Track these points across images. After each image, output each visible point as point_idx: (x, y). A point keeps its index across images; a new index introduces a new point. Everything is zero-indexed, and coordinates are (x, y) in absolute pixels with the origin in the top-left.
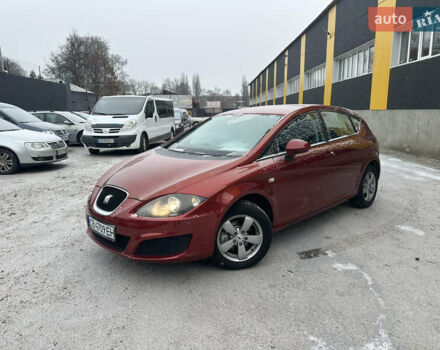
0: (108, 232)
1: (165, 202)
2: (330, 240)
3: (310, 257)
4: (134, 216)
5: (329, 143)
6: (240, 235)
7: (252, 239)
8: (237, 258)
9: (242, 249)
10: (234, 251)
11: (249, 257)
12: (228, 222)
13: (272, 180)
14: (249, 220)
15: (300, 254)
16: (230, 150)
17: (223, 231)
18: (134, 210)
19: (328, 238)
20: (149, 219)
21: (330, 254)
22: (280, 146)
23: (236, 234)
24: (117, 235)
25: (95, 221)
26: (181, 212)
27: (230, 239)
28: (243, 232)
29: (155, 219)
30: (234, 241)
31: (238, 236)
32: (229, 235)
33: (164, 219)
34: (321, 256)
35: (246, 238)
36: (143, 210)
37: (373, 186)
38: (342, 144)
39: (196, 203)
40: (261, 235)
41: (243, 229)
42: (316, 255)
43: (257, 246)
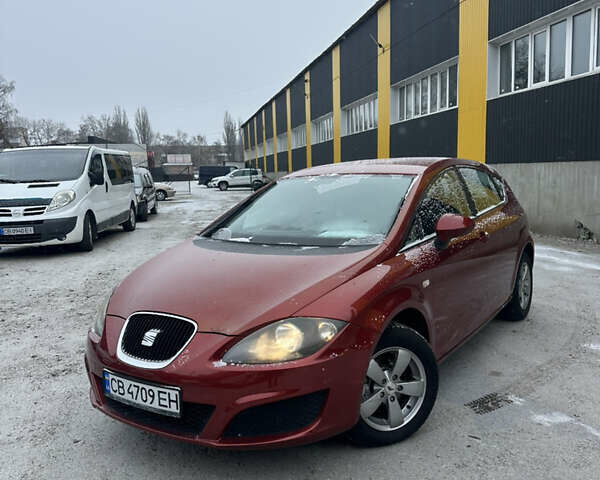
0: (167, 401)
3: (490, 409)
4: (220, 364)
6: (390, 384)
7: (409, 387)
8: (389, 424)
9: (394, 406)
10: (382, 412)
12: (372, 362)
13: (427, 283)
14: (404, 356)
15: (473, 405)
18: (218, 355)
20: (253, 368)
21: (516, 400)
22: (424, 227)
23: (385, 381)
24: (185, 405)
25: (127, 383)
26: (305, 351)
27: (372, 392)
28: (394, 378)
29: (264, 367)
30: (383, 394)
31: (387, 386)
32: (372, 383)
33: (279, 366)
34: (505, 409)
35: (401, 387)
38: (493, 218)
39: (327, 332)
40: (423, 379)
41: (395, 372)
42: (497, 405)
43: (417, 398)
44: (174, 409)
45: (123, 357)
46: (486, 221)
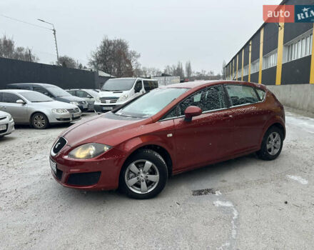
1: (88, 147)
2: (224, 184)
3: (201, 194)
4: (66, 157)
5: (230, 109)
6: (142, 175)
7: (151, 178)
8: (140, 191)
9: (144, 185)
11: (149, 191)
12: (133, 165)
13: (171, 135)
15: (195, 191)
16: (146, 113)
17: (130, 171)
18: (67, 153)
19: (224, 181)
21: (218, 193)
22: (181, 111)
23: (139, 173)
24: (57, 169)
28: (144, 172)
30: (138, 179)
31: (141, 175)
32: (134, 174)
35: (147, 177)
36: (72, 153)
37: (279, 143)
38: (243, 109)
40: (158, 175)
41: (144, 169)
42: (206, 194)
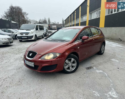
0: (32, 64)
1: (49, 55)
3: (89, 69)
4: (40, 59)
7: (73, 65)
8: (70, 70)
9: (71, 68)
10: (69, 68)
11: (73, 70)
12: (67, 60)
14: (73, 59)
15: (86, 68)
16: (66, 39)
17: (65, 63)
18: (40, 58)
19: (93, 63)
20: (45, 60)
21: (95, 68)
23: (69, 63)
24: (35, 65)
25: (27, 61)
26: (54, 58)
27: (67, 65)
30: (69, 65)
32: (67, 64)
33: (49, 60)
34: (92, 69)
35: (72, 65)
36: (42, 58)
39: (58, 55)
40: (76, 63)
41: (71, 62)
42: (91, 68)
43: (75, 66)
44: (33, 66)
45: (27, 57)
46: (94, 37)
